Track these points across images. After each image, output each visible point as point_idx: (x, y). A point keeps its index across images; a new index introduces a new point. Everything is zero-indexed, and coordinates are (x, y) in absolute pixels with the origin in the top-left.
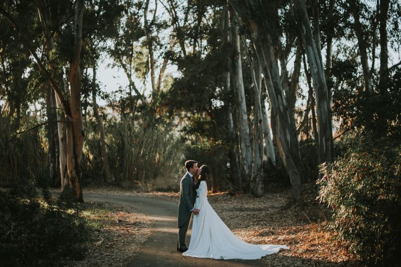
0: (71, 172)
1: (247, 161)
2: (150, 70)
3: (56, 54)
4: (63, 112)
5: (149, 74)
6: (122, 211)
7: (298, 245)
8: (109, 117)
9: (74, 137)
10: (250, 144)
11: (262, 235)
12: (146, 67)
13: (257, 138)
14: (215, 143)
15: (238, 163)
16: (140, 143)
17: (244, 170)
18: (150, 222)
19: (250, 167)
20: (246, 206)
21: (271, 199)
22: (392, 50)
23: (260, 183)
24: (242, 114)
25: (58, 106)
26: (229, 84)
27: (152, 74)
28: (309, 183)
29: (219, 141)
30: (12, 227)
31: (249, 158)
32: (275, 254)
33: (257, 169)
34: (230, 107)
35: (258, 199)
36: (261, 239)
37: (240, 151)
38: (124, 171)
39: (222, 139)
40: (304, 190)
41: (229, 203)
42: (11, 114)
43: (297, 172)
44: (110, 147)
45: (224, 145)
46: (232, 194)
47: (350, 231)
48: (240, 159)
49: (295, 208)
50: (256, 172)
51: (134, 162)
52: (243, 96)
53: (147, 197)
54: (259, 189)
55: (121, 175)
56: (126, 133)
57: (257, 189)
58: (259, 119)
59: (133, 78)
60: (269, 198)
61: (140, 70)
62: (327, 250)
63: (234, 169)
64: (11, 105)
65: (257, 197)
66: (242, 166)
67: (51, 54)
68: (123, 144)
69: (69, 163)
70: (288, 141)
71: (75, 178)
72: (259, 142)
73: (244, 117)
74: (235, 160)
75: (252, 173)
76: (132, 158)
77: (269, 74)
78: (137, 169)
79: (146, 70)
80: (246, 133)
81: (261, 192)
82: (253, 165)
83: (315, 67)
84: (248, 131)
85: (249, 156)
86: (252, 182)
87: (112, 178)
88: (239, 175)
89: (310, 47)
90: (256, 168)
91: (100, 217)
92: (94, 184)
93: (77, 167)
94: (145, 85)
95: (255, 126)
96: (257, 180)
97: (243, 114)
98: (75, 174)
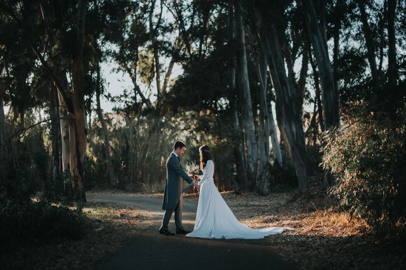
0: (74, 171)
1: (252, 159)
2: (156, 74)
3: (58, 49)
4: (66, 110)
5: (155, 79)
6: (125, 208)
7: (303, 228)
8: (114, 122)
9: (77, 135)
10: (255, 141)
11: (266, 222)
12: (151, 72)
13: (262, 134)
14: (220, 142)
15: (243, 162)
16: (145, 147)
17: (250, 168)
18: (153, 216)
19: (256, 165)
20: (252, 203)
21: (278, 197)
22: (401, 48)
23: (266, 181)
24: (247, 111)
25: (60, 104)
26: (234, 81)
27: (158, 78)
28: (315, 175)
29: (224, 139)
30: (7, 204)
31: (254, 156)
32: (278, 234)
33: (263, 167)
34: (236, 105)
35: (264, 197)
36: (264, 225)
37: (246, 148)
38: (129, 175)
39: (227, 137)
40: (311, 182)
41: (234, 200)
42: (15, 119)
43: (303, 164)
44: (114, 151)
45: (229, 143)
46: (237, 193)
47: (354, 194)
48: (246, 157)
49: (302, 200)
50: (261, 169)
51: (139, 165)
52: (249, 92)
53: (151, 197)
54: (265, 187)
55: (125, 178)
56: (131, 136)
57: (263, 187)
58: (265, 115)
59: (138, 82)
60: (275, 197)
61: (145, 75)
62: (332, 230)
63: (239, 168)
64: (14, 110)
65: (263, 195)
66: (248, 164)
67: (53, 50)
68: (128, 146)
69: (72, 161)
70: (294, 133)
71: (77, 177)
72: (265, 140)
73: (249, 113)
74: (240, 158)
75: (258, 171)
76: (137, 161)
77: (274, 63)
78: (142, 173)
79: (151, 75)
80: (252, 130)
81: (267, 190)
82: (259, 163)
83: (321, 56)
84: (254, 128)
85: (255, 153)
86: (258, 179)
87: (116, 181)
88: (245, 174)
89: (316, 36)
90: (262, 165)
91: (102, 213)
92: (98, 187)
93: (79, 166)
94: (150, 90)
95: (261, 122)
96: (263, 178)
97: (249, 111)
98: (77, 173)
